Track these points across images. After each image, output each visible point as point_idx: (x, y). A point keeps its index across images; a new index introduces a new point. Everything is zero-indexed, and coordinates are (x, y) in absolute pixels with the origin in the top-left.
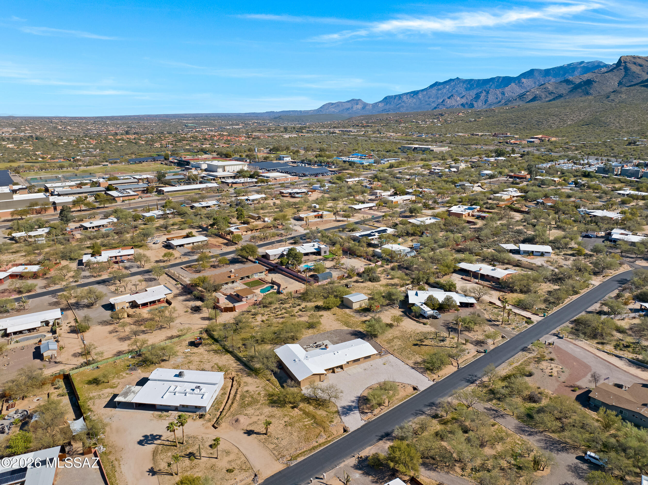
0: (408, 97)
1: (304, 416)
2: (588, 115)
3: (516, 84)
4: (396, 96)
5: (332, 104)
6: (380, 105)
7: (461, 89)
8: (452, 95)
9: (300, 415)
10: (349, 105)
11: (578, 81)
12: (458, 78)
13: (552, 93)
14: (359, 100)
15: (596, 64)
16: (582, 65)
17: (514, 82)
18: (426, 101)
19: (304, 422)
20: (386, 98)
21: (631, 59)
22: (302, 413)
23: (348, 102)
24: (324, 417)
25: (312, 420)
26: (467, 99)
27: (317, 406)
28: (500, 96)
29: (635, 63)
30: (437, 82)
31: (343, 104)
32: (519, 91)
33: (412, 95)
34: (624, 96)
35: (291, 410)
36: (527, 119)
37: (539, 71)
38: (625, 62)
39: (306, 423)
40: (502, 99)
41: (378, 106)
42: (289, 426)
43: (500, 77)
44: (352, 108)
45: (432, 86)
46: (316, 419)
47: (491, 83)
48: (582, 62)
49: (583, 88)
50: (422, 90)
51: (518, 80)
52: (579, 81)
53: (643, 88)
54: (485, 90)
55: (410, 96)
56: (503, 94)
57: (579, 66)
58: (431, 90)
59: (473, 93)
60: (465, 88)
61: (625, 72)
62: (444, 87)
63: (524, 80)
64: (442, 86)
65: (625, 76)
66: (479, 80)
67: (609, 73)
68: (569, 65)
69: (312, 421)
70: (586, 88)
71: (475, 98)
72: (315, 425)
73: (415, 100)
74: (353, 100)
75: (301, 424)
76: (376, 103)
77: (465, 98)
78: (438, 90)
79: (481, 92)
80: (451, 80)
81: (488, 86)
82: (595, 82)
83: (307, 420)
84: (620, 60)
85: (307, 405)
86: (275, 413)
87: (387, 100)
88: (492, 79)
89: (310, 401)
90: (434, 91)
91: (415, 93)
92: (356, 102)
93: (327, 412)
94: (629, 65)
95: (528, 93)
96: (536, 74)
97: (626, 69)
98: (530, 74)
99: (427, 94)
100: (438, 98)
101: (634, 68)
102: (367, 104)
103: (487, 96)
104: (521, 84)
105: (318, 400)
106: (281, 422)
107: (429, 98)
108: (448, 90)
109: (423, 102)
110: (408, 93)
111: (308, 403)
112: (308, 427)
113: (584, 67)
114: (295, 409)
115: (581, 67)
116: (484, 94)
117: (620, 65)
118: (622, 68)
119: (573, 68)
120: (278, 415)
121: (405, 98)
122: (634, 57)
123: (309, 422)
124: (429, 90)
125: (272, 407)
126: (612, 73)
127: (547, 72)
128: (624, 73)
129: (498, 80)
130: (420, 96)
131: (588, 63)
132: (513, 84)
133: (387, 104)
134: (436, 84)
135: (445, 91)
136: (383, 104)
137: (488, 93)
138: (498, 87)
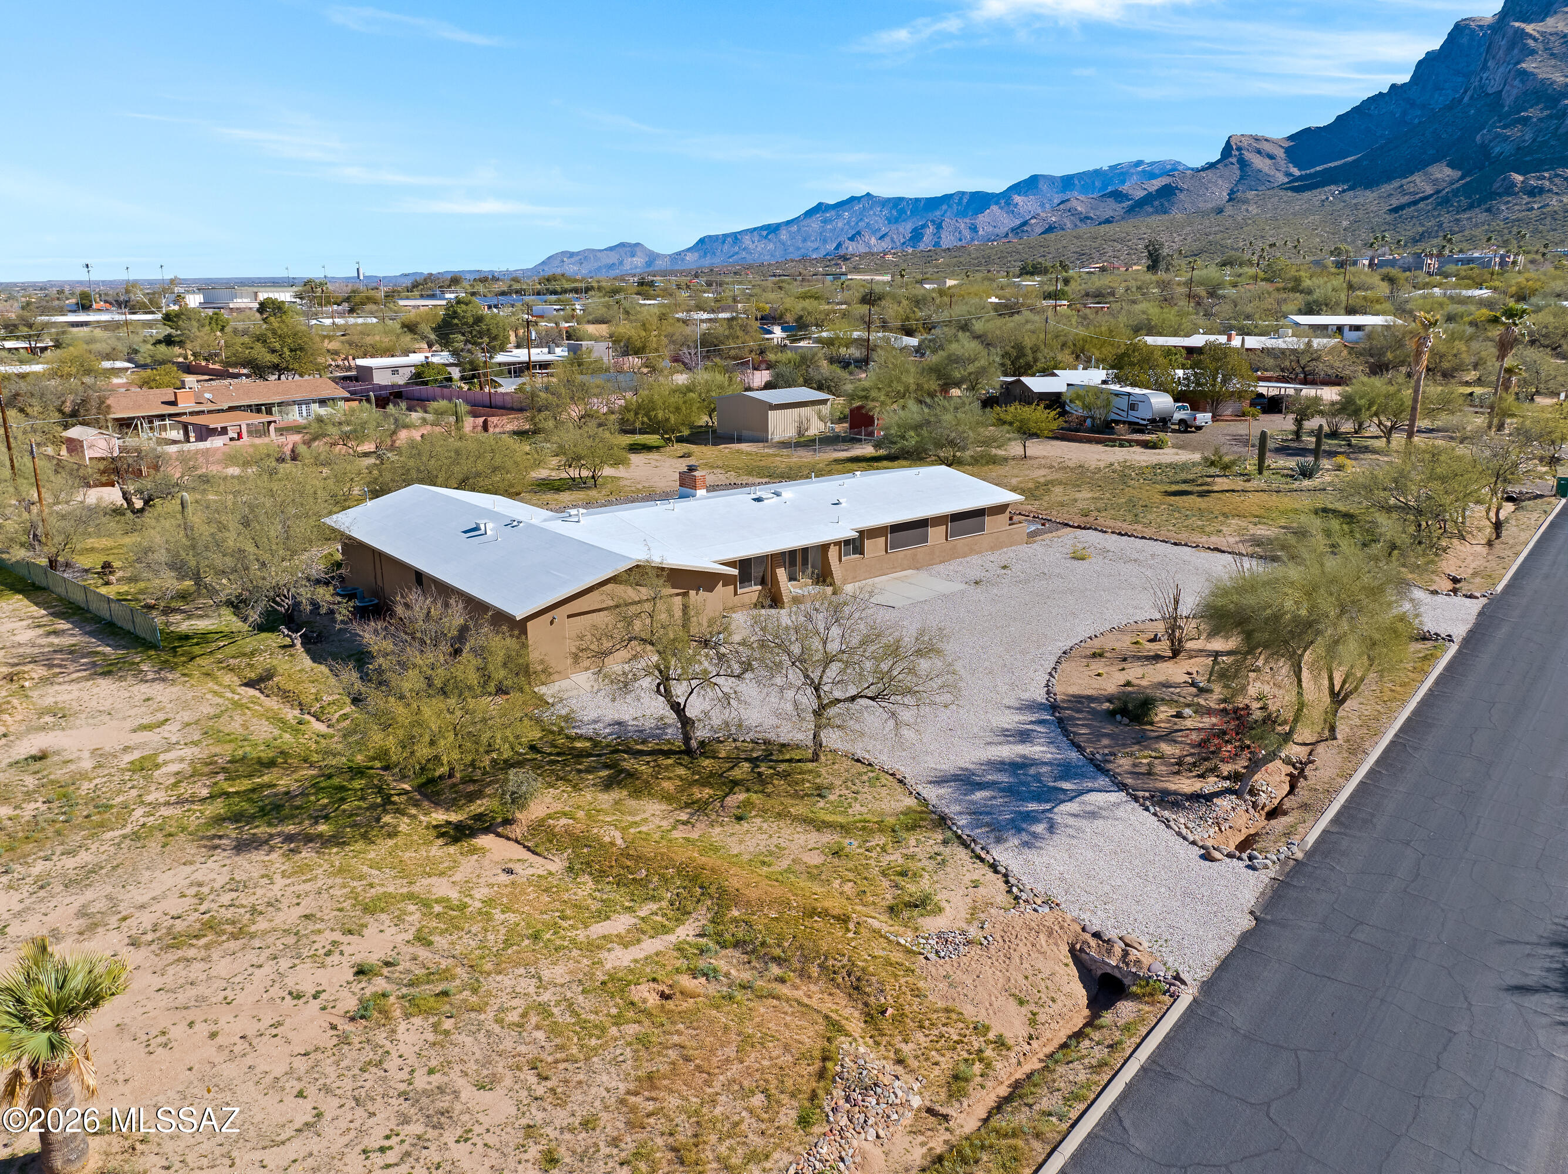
0: (756, 239)
1: (585, 888)
2: (1189, 240)
3: (1001, 208)
4: (725, 236)
5: (572, 255)
6: (690, 257)
7: (877, 219)
8: (859, 233)
9: (543, 885)
10: (613, 258)
11: (1139, 194)
12: (868, 194)
13: (1087, 218)
14: (638, 244)
15: (1169, 167)
16: (1140, 169)
17: (997, 203)
18: (799, 249)
19: (592, 947)
20: (702, 241)
21: (1252, 141)
22: (557, 865)
23: (611, 249)
24: (814, 874)
25: (682, 913)
26: (893, 241)
27: (703, 793)
28: (967, 233)
29: (1259, 152)
30: (820, 204)
31: (599, 254)
32: (1007, 222)
33: (765, 233)
34: (1253, 209)
35: (438, 850)
36: (1052, 250)
37: (1050, 179)
38: (1239, 149)
39: (619, 958)
40: (972, 239)
41: (683, 260)
42: (414, 1007)
43: (963, 193)
44: (621, 263)
45: (810, 213)
46: (724, 899)
47: (944, 207)
48: (1139, 163)
49: (1156, 203)
50: (788, 223)
51: (1004, 199)
52: (1143, 193)
53: (1290, 194)
54: (933, 221)
55: (760, 235)
56: (974, 229)
57: (1132, 170)
58: (808, 221)
59: (906, 228)
60: (888, 219)
61: (1241, 169)
62: (839, 216)
63: (1017, 199)
64: (833, 213)
65: (1242, 178)
66: (917, 200)
67: (1209, 172)
68: (1112, 168)
69: (686, 932)
70: (1162, 205)
71: (911, 239)
72: (727, 962)
73: (771, 246)
74: (622, 245)
75: (557, 972)
76: (679, 253)
77: (887, 239)
78: (825, 221)
79: (924, 226)
80: (853, 199)
81: (938, 213)
82: (1181, 190)
83: (620, 924)
84: (1228, 143)
85: (606, 799)
86: (260, 896)
87: (705, 244)
88: (947, 198)
89: (629, 763)
90: (815, 224)
91: (771, 230)
92: (631, 249)
93: (821, 826)
94: (1248, 156)
95: (1033, 221)
96: (1044, 186)
97: (1243, 163)
98: (1030, 185)
99: (799, 230)
100: (825, 241)
101: (1259, 163)
102: (658, 255)
103: (937, 234)
104: (1012, 208)
105: (706, 748)
106: (306, 978)
107: (804, 240)
108: (848, 223)
109: (791, 249)
110: (755, 229)
111: (608, 785)
112: (646, 994)
113: (1144, 171)
114: (485, 841)
115: (1138, 173)
116: (931, 229)
117: (1231, 155)
118: (1234, 160)
119: (1122, 173)
120: (289, 916)
121: (747, 240)
122: (1257, 139)
123: (650, 946)
124: (805, 223)
125: (241, 847)
126: (1213, 170)
127: (1067, 182)
128: (1238, 172)
129: (961, 199)
130: (784, 235)
131: (1152, 164)
132: (995, 208)
133: (705, 254)
134: (820, 208)
135: (840, 225)
136: (696, 255)
137: (939, 227)
138: (962, 214)
